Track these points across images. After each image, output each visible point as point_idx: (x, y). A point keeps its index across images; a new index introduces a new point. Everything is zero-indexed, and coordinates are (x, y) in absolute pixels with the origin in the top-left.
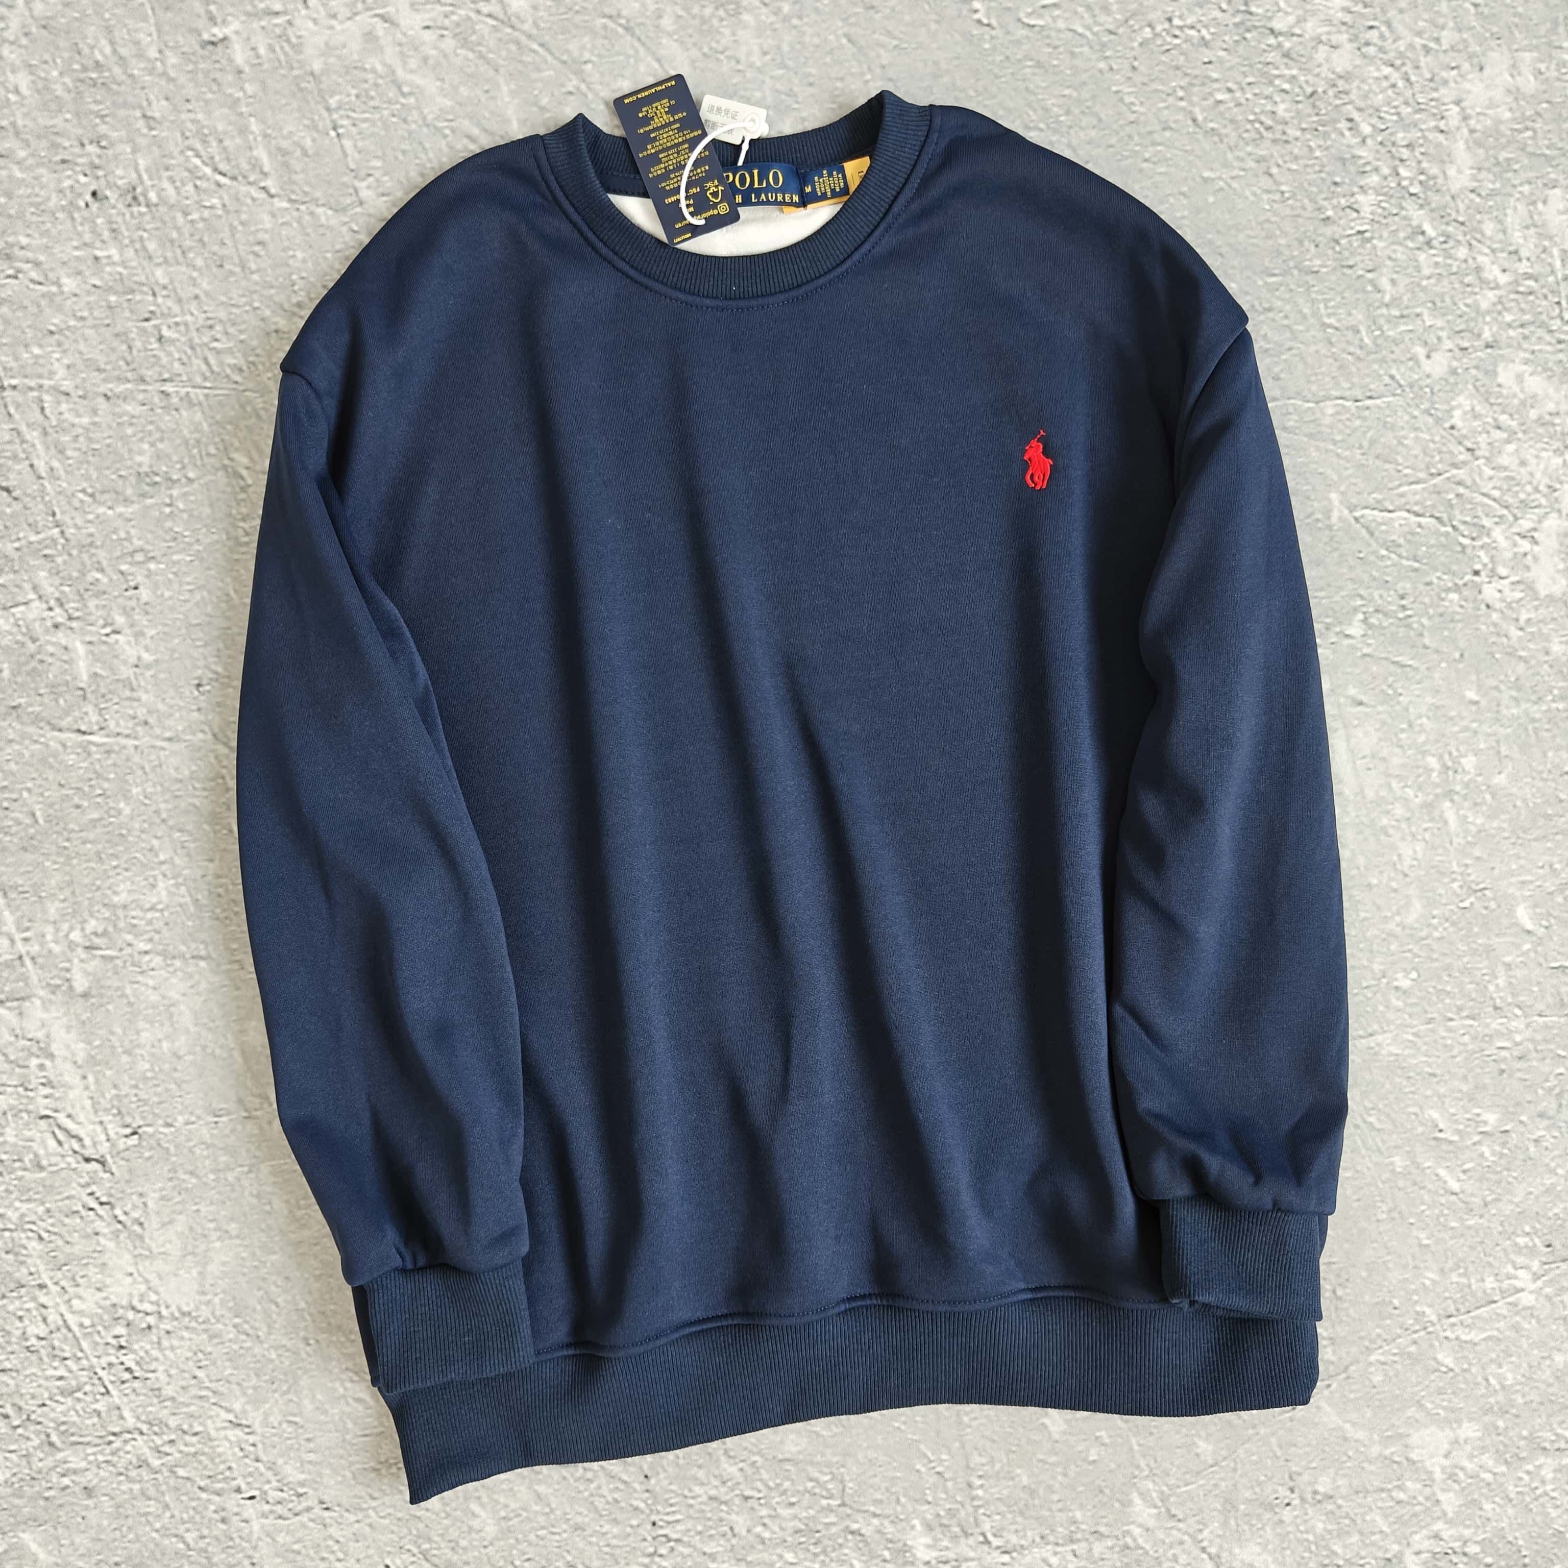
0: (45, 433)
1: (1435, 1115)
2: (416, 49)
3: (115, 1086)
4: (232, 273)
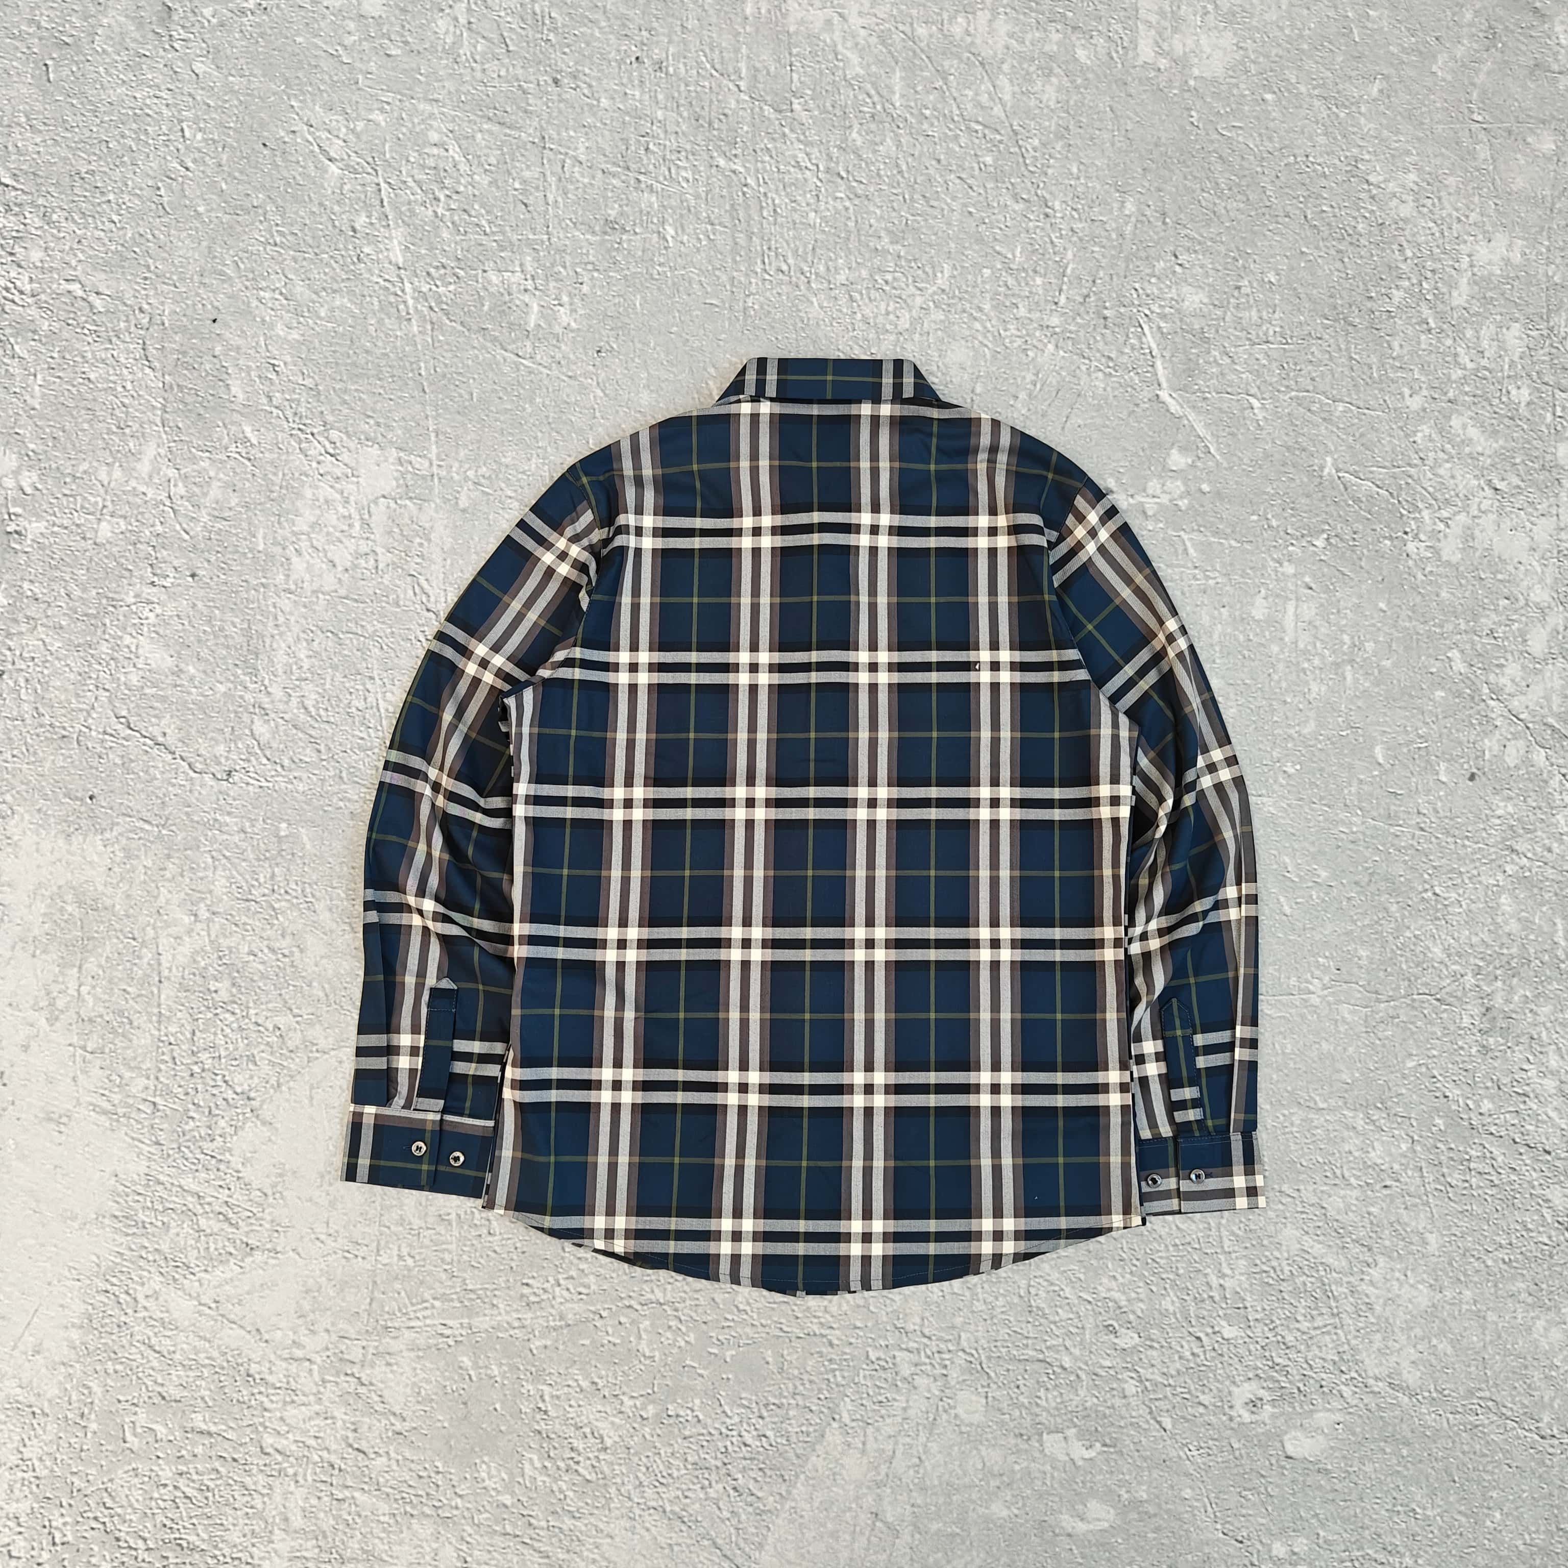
0: (560, 180)
1: (1287, 860)
2: (854, 37)
3: (462, 571)
4: (702, 126)
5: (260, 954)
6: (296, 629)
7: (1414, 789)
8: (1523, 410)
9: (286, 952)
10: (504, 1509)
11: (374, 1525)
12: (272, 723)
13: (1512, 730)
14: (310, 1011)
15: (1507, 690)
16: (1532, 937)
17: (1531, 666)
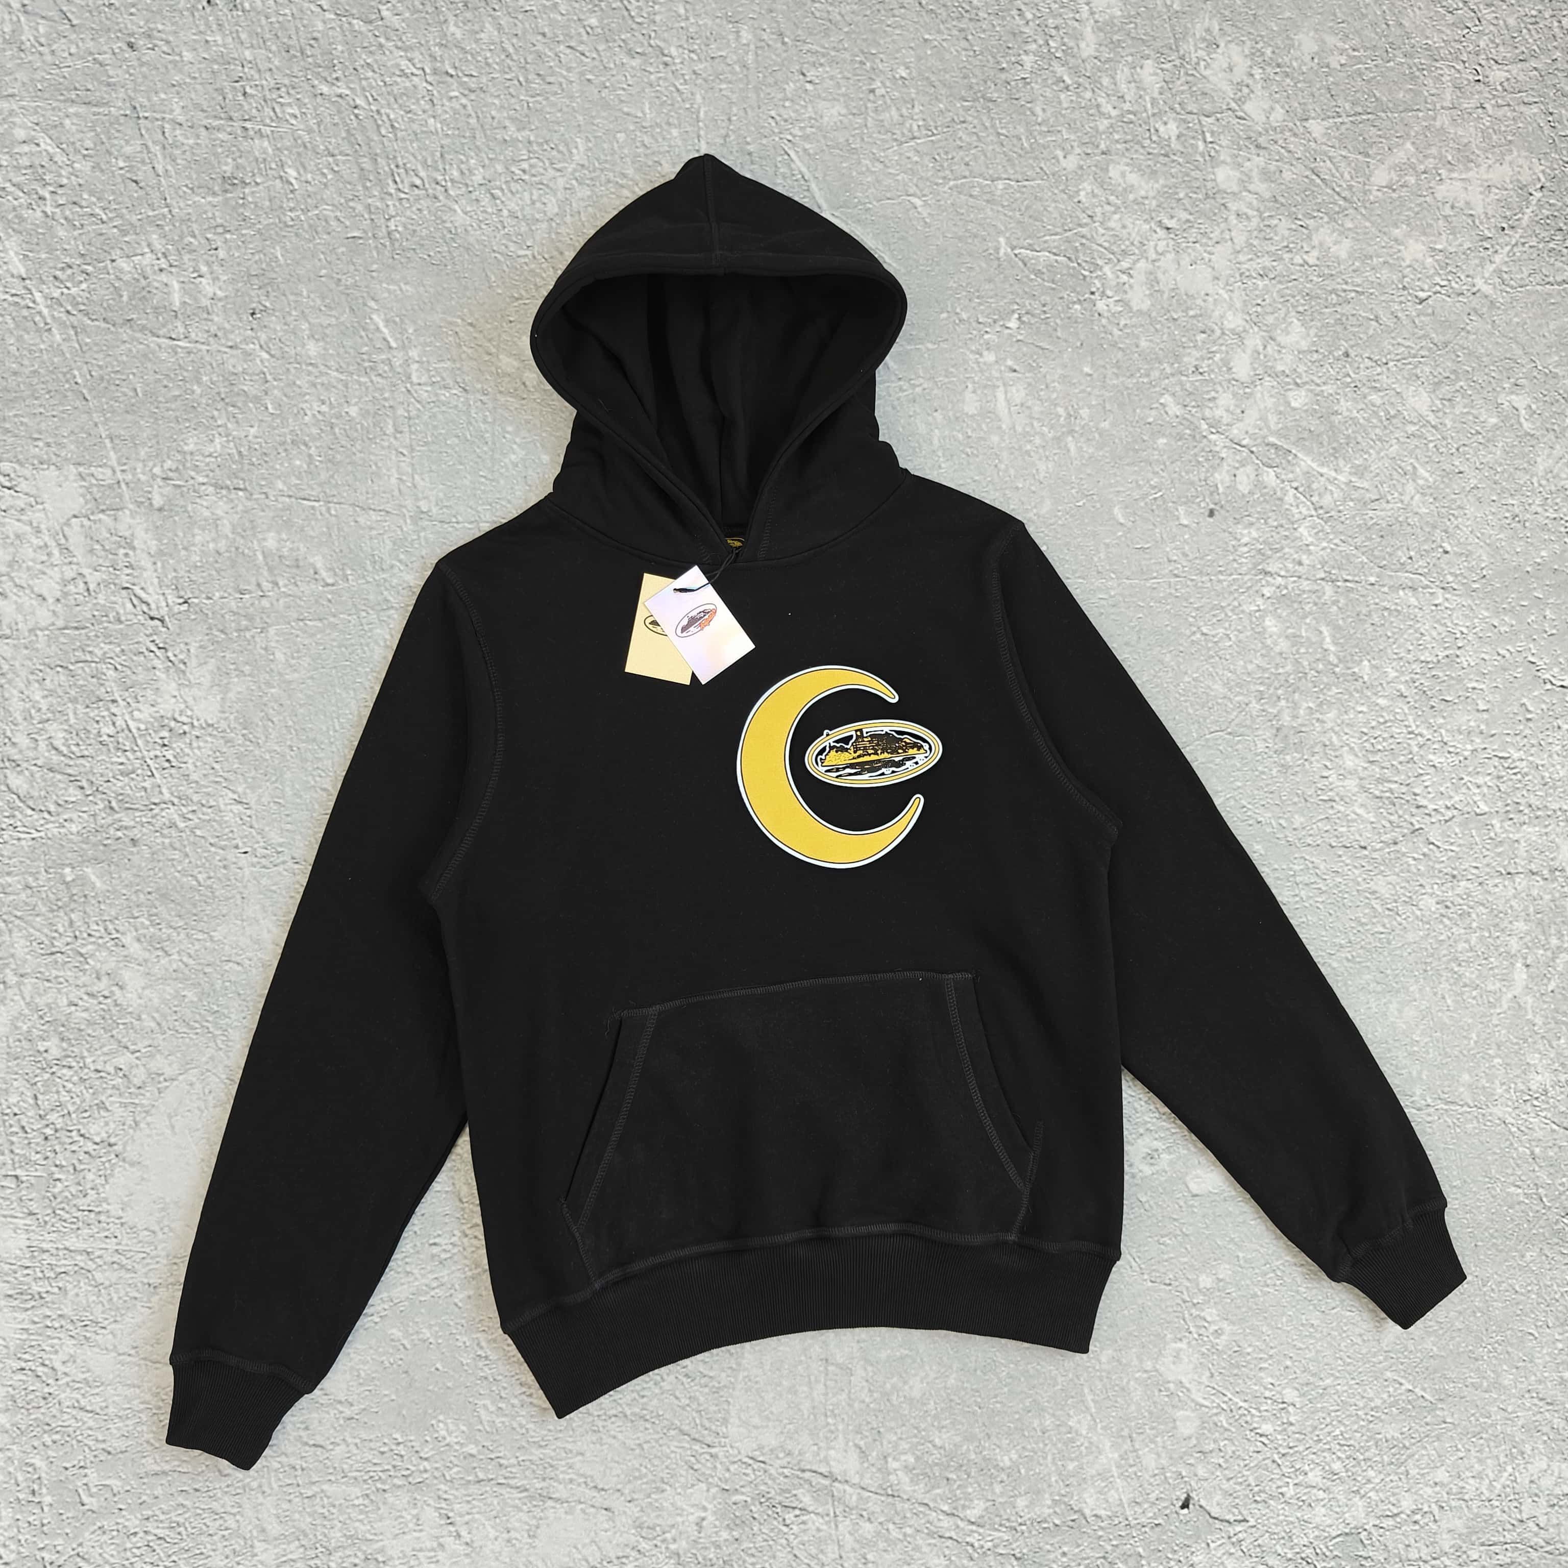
5: (80, 1003)
6: (23, 673)
7: (1159, 539)
8: (1175, 145)
9: (106, 993)
10: (471, 1459)
11: (348, 1511)
12: (26, 773)
13: (1238, 458)
14: (147, 1043)
15: (1225, 421)
16: (1302, 650)
17: (1241, 392)
